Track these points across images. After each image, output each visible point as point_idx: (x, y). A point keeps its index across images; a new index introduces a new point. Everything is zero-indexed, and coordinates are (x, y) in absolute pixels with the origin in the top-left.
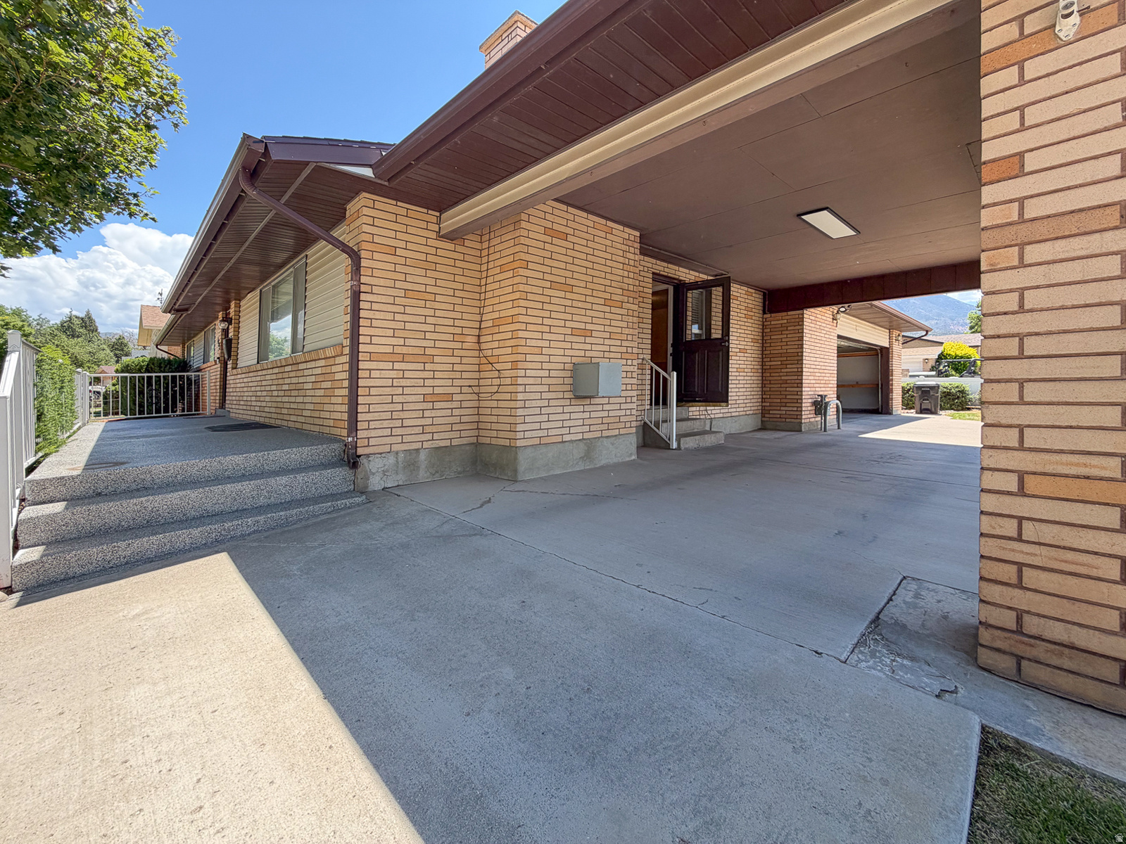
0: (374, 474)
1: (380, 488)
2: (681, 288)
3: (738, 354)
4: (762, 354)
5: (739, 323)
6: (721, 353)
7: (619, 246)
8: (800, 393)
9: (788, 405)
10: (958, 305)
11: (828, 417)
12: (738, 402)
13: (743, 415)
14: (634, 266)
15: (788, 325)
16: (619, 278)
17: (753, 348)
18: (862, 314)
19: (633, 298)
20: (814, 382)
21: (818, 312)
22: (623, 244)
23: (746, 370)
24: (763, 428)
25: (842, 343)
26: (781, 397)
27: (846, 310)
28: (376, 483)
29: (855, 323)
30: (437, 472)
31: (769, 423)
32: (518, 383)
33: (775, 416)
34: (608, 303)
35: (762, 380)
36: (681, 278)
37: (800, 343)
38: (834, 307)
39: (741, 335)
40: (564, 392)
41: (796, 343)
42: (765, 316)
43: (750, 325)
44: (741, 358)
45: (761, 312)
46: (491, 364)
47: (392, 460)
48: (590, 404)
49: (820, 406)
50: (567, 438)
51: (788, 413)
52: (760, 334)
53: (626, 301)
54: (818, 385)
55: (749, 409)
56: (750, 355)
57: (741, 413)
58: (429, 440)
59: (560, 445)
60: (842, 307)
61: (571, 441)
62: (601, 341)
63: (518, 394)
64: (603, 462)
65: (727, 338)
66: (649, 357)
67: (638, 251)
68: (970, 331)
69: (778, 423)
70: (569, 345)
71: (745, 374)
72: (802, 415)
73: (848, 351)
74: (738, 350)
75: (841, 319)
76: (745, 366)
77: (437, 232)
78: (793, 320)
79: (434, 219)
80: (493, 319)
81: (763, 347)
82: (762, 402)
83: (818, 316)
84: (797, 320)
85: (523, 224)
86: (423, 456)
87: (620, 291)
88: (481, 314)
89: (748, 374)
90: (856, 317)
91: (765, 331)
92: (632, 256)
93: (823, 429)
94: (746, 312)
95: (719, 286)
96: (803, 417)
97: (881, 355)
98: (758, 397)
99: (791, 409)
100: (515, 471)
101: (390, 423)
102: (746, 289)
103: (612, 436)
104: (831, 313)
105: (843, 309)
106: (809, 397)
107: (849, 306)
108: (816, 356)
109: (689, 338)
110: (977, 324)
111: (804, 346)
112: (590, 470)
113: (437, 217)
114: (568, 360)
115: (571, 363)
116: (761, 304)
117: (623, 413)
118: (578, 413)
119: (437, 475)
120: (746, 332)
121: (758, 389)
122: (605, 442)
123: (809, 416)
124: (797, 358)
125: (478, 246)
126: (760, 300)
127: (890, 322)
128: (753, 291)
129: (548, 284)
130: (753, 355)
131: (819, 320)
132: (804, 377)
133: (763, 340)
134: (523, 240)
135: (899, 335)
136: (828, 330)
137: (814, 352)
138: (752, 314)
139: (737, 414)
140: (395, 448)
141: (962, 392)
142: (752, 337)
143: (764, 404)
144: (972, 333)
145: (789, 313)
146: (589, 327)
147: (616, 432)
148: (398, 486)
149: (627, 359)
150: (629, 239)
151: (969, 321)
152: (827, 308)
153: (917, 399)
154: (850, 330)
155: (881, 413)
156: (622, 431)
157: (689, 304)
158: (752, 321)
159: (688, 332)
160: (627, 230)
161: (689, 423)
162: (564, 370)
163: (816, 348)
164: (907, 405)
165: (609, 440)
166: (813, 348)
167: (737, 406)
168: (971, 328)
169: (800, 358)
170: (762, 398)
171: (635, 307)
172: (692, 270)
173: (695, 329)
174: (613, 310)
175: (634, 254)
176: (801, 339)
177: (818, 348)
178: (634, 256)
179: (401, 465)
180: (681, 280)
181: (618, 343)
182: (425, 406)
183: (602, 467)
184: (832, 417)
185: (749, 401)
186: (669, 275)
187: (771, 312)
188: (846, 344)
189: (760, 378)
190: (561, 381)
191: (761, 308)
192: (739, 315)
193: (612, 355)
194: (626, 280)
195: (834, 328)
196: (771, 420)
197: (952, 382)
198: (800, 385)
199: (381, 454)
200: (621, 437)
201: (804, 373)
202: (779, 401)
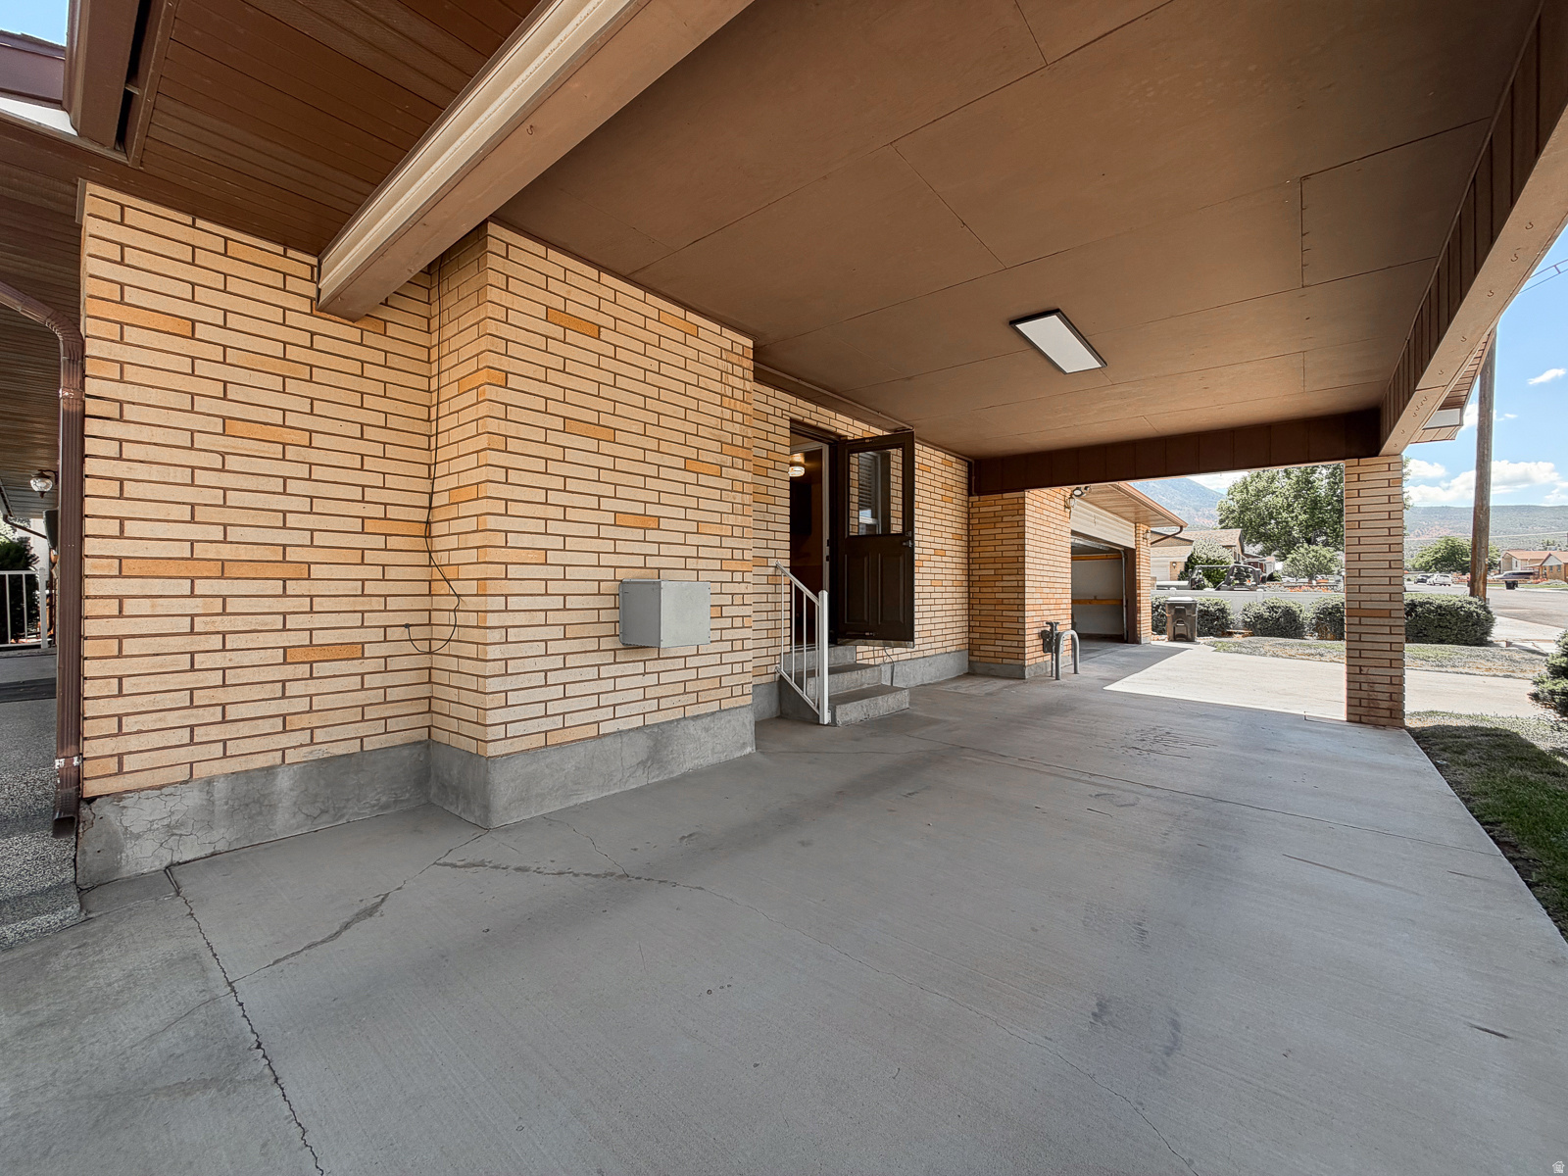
0: (138, 836)
1: (159, 865)
2: (842, 448)
3: (933, 558)
4: (968, 558)
5: (934, 508)
6: (901, 559)
7: (713, 361)
8: (1021, 620)
9: (1005, 637)
10: (1203, 492)
11: (1060, 655)
12: (934, 633)
13: (941, 654)
14: (743, 401)
15: (1003, 513)
16: (714, 422)
17: (955, 548)
18: (1104, 500)
19: (743, 460)
20: (1041, 602)
21: (1045, 496)
22: (721, 359)
23: (944, 583)
24: (972, 672)
25: (1077, 541)
26: (995, 625)
27: (1082, 493)
28: (144, 856)
29: (1093, 513)
30: (323, 812)
31: (979, 664)
32: (488, 625)
33: (987, 654)
34: (691, 465)
35: (969, 598)
36: (839, 431)
37: (1021, 542)
38: (1065, 488)
39: (937, 528)
40: (599, 637)
41: (1015, 542)
42: (972, 499)
43: (950, 512)
44: (937, 565)
45: (965, 492)
46: (448, 581)
47: (193, 798)
48: (659, 658)
49: (1050, 641)
50: (605, 728)
51: (1005, 649)
52: (965, 527)
53: (729, 464)
54: (1045, 607)
55: (950, 643)
56: (950, 559)
57: (939, 651)
58: (302, 745)
59: (591, 745)
60: (1077, 489)
61: (620, 733)
62: (680, 537)
63: (489, 648)
64: (688, 765)
65: (910, 534)
66: (787, 563)
67: (750, 375)
68: (1220, 526)
69: (992, 666)
70: (609, 546)
71: (943, 589)
72: (1024, 654)
73: (1084, 552)
74: (932, 552)
75: (1076, 506)
76: (942, 577)
77: (312, 299)
78: (1010, 507)
79: (306, 272)
80: (449, 490)
81: (969, 547)
82: (969, 632)
83: (1045, 501)
84: (1016, 507)
85: (493, 294)
86: (284, 781)
87: (716, 446)
88: (432, 478)
89: (948, 589)
90: (1096, 505)
91: (972, 521)
92: (738, 383)
93: (1054, 675)
94: (942, 492)
95: (897, 448)
96: (1027, 657)
97: (1126, 559)
98: (963, 624)
99: (1009, 643)
100: (486, 808)
101: (185, 717)
102: (942, 455)
103: (707, 715)
104: (1063, 498)
105: (1078, 492)
106: (1034, 625)
107: (1086, 488)
108: (1043, 562)
109: (854, 532)
110: (1227, 517)
111: (1027, 547)
112: (660, 785)
113: (312, 267)
114: (609, 574)
115: (615, 580)
116: (965, 481)
117: (727, 669)
118: (631, 674)
119: (325, 817)
120: (945, 523)
121: (964, 612)
122: (692, 729)
123: (1036, 655)
124: (1016, 565)
125: (422, 339)
126: (963, 474)
127: (1136, 513)
128: (954, 459)
129: (558, 423)
130: (955, 560)
131: (1046, 507)
132: (1027, 595)
133: (968, 536)
134: (492, 327)
135: (1147, 532)
136: (1058, 522)
137: (1041, 556)
138: (953, 495)
139: (933, 652)
140: (201, 771)
141: (1222, 611)
142: (953, 530)
143: (972, 635)
144: (1223, 528)
145: (1006, 495)
146: (652, 510)
147: (714, 707)
148: (213, 854)
149: (733, 572)
150: (732, 351)
151: (1219, 513)
152: (1057, 489)
153: (1170, 620)
154: (1086, 522)
155: (1126, 642)
156: (725, 705)
157: (854, 476)
158: (953, 506)
159: (852, 521)
160: (727, 332)
161: (855, 675)
162: (599, 594)
163: (1043, 551)
164: (1158, 628)
165: (699, 722)
166: (1038, 550)
167: (932, 639)
168: (1221, 522)
169: (1020, 565)
170: (969, 626)
171: (748, 477)
172: (858, 419)
173: (866, 517)
174: (703, 480)
175: (743, 378)
176: (1022, 536)
177: (1045, 551)
178: (741, 379)
179: (220, 807)
180: (840, 436)
181: (716, 541)
182: (288, 672)
183: (685, 776)
184: (1066, 654)
185: (950, 631)
186: (820, 425)
187: (980, 493)
188: (1081, 543)
189: (966, 595)
190: (592, 616)
191: (965, 486)
192: (934, 496)
193: (702, 564)
194: (728, 426)
195: (1066, 519)
196: (983, 659)
197: (1208, 596)
198: (1021, 607)
199: (161, 787)
200: (723, 714)
201: (1027, 590)
202: (993, 630)
